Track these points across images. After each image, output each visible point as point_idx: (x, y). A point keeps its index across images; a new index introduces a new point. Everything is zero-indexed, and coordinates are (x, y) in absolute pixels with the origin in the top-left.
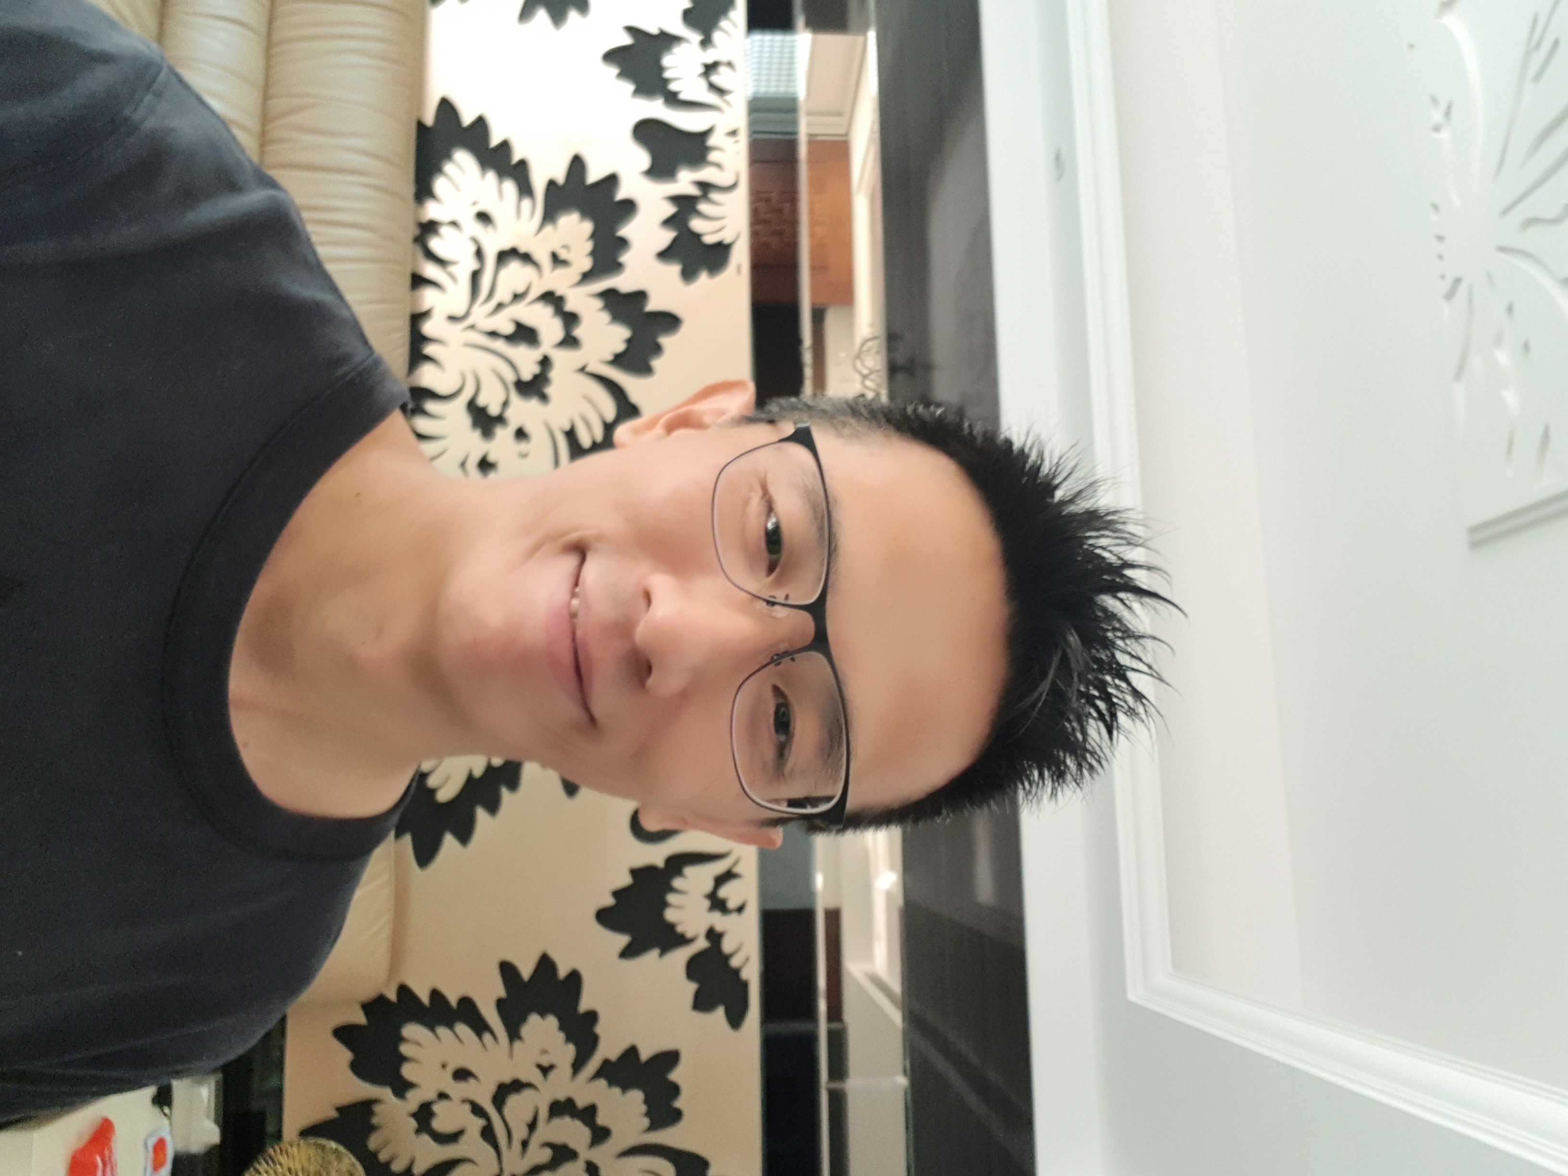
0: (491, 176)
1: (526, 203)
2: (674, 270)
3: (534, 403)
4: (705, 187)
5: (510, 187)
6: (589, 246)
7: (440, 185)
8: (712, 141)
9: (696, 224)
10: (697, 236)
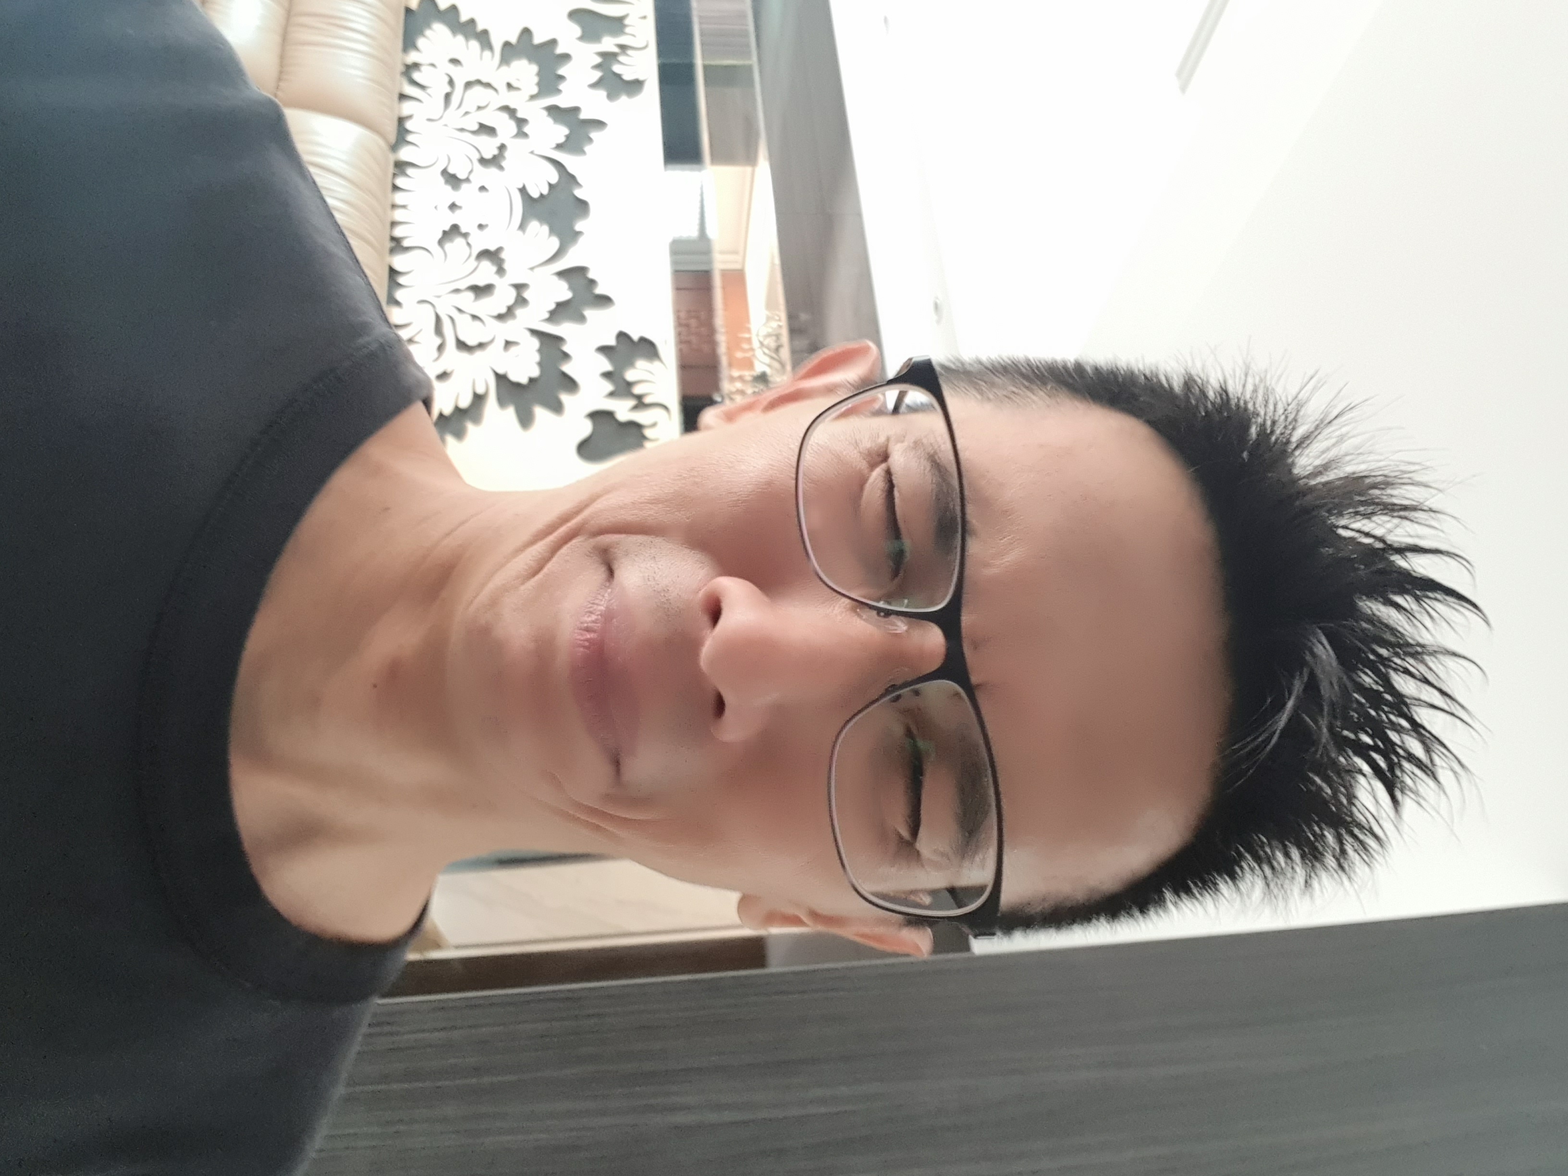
0: (460, 38)
1: (487, 53)
2: (601, 94)
3: (493, 171)
4: (623, 48)
5: (474, 44)
6: (536, 79)
7: (421, 42)
8: (627, 22)
9: (617, 68)
10: (619, 76)
